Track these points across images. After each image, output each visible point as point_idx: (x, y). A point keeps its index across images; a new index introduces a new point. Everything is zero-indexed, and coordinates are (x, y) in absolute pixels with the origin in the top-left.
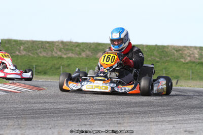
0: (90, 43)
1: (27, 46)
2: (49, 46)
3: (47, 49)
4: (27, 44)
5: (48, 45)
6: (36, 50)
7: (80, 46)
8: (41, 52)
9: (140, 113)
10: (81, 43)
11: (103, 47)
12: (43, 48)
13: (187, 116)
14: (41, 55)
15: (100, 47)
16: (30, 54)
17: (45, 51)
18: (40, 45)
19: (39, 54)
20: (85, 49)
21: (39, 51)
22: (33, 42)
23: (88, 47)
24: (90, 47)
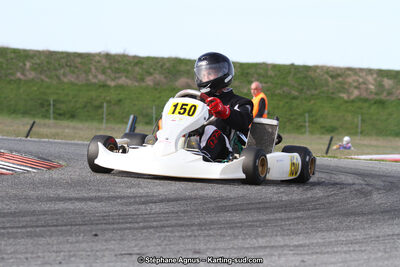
0: (163, 59)
1: (38, 61)
2: (81, 63)
3: (77, 67)
4: (39, 59)
5: (79, 60)
6: (56, 70)
7: (142, 63)
8: (64, 75)
9: (242, 225)
10: (143, 58)
11: (189, 68)
12: (70, 66)
13: (332, 234)
14: (65, 80)
15: (183, 68)
16: (43, 77)
17: (73, 72)
18: (63, 61)
19: (62, 77)
20: (152, 70)
21: (62, 71)
22: (51, 54)
23: (159, 65)
24: (162, 66)
